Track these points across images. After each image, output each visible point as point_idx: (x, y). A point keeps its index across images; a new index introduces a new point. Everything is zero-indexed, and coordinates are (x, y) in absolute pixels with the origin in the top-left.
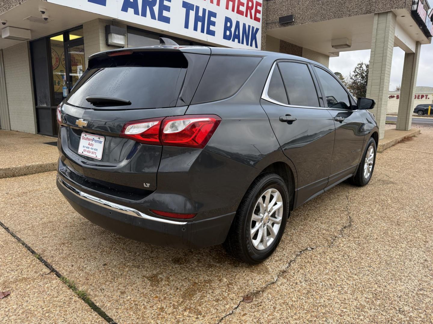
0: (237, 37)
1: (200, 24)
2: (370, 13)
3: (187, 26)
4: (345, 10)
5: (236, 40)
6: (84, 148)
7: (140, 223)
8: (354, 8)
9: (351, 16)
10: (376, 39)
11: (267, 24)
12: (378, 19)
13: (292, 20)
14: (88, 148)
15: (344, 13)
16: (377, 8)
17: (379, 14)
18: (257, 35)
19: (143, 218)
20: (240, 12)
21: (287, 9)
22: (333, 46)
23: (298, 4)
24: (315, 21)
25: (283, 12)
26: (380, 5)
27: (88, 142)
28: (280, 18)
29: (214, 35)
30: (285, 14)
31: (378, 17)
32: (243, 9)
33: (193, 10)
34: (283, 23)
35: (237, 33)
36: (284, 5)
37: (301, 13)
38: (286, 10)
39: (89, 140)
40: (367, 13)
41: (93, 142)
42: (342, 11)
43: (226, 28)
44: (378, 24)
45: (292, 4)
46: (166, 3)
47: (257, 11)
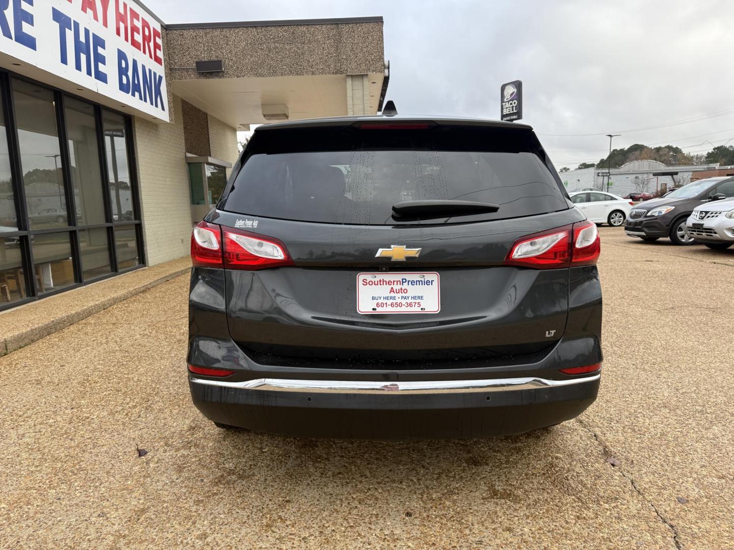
0: (136, 88)
1: (83, 57)
2: (342, 74)
3: (64, 60)
4: (305, 64)
5: (137, 94)
6: (375, 302)
7: (546, 397)
8: (317, 63)
9: (316, 74)
10: (353, 112)
11: (171, 69)
12: (352, 83)
13: (222, 69)
14: (394, 298)
15: (304, 69)
16: (349, 67)
17: (352, 76)
18: (161, 88)
19: (551, 388)
20: (135, 44)
21: (208, 49)
22: (265, 116)
23: (228, 44)
24: (261, 76)
25: (201, 53)
26: (354, 65)
27: (389, 287)
28: (197, 63)
29: (106, 82)
30: (205, 57)
31: (352, 81)
32: (139, 38)
33: (71, 30)
34: (203, 73)
35: (136, 82)
36: (200, 42)
37: (234, 58)
38: (205, 51)
39: (389, 283)
40: (336, 73)
41: (405, 286)
42: (301, 65)
43: (122, 71)
44: (352, 90)
45: (215, 42)
46: (25, 6)
47: (156, 46)
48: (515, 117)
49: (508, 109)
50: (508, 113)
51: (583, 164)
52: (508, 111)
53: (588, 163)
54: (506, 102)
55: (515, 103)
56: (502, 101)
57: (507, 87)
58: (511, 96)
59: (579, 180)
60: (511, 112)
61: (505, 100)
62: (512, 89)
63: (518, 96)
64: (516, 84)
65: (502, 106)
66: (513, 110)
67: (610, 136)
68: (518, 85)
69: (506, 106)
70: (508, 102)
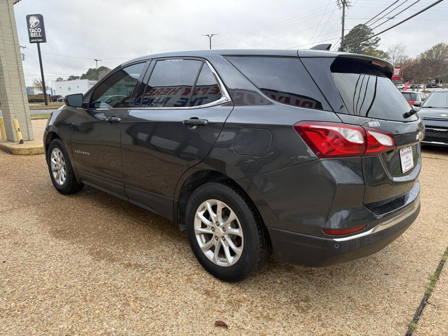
48: (40, 40)
49: (34, 33)
50: (35, 36)
51: (71, 76)
52: (34, 35)
53: (75, 75)
54: (32, 28)
55: (39, 30)
56: (29, 27)
57: (31, 17)
58: (35, 25)
59: (78, 87)
60: (37, 36)
61: (31, 27)
62: (36, 19)
63: (41, 25)
64: (38, 16)
65: (29, 31)
66: (38, 35)
67: (96, 60)
68: (40, 17)
69: (32, 32)
70: (34, 28)
